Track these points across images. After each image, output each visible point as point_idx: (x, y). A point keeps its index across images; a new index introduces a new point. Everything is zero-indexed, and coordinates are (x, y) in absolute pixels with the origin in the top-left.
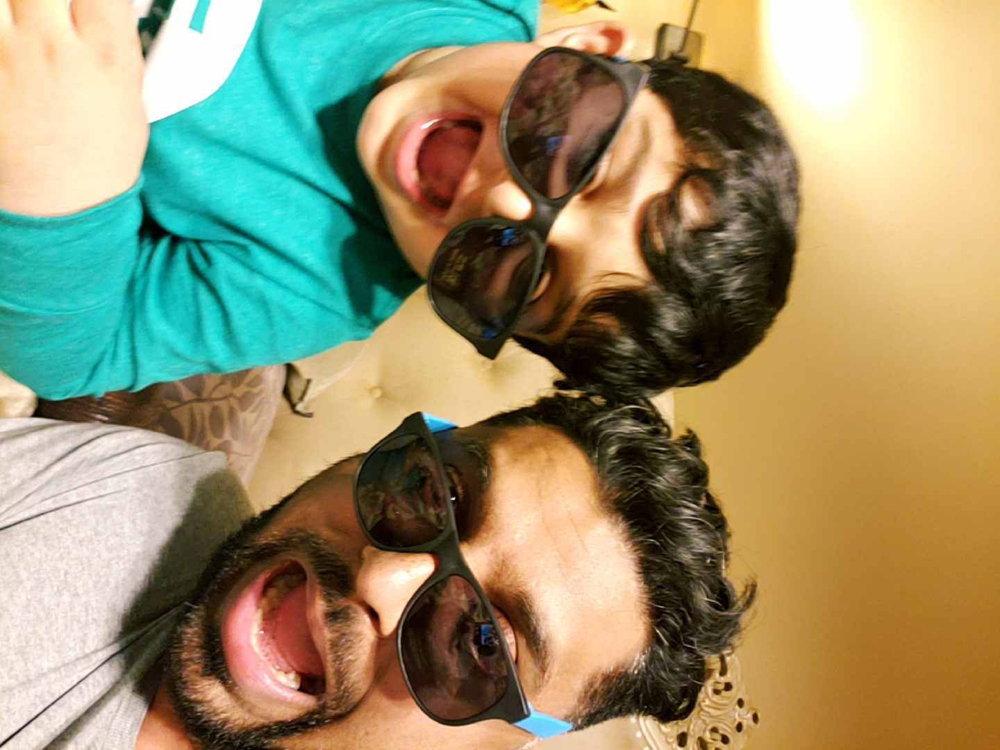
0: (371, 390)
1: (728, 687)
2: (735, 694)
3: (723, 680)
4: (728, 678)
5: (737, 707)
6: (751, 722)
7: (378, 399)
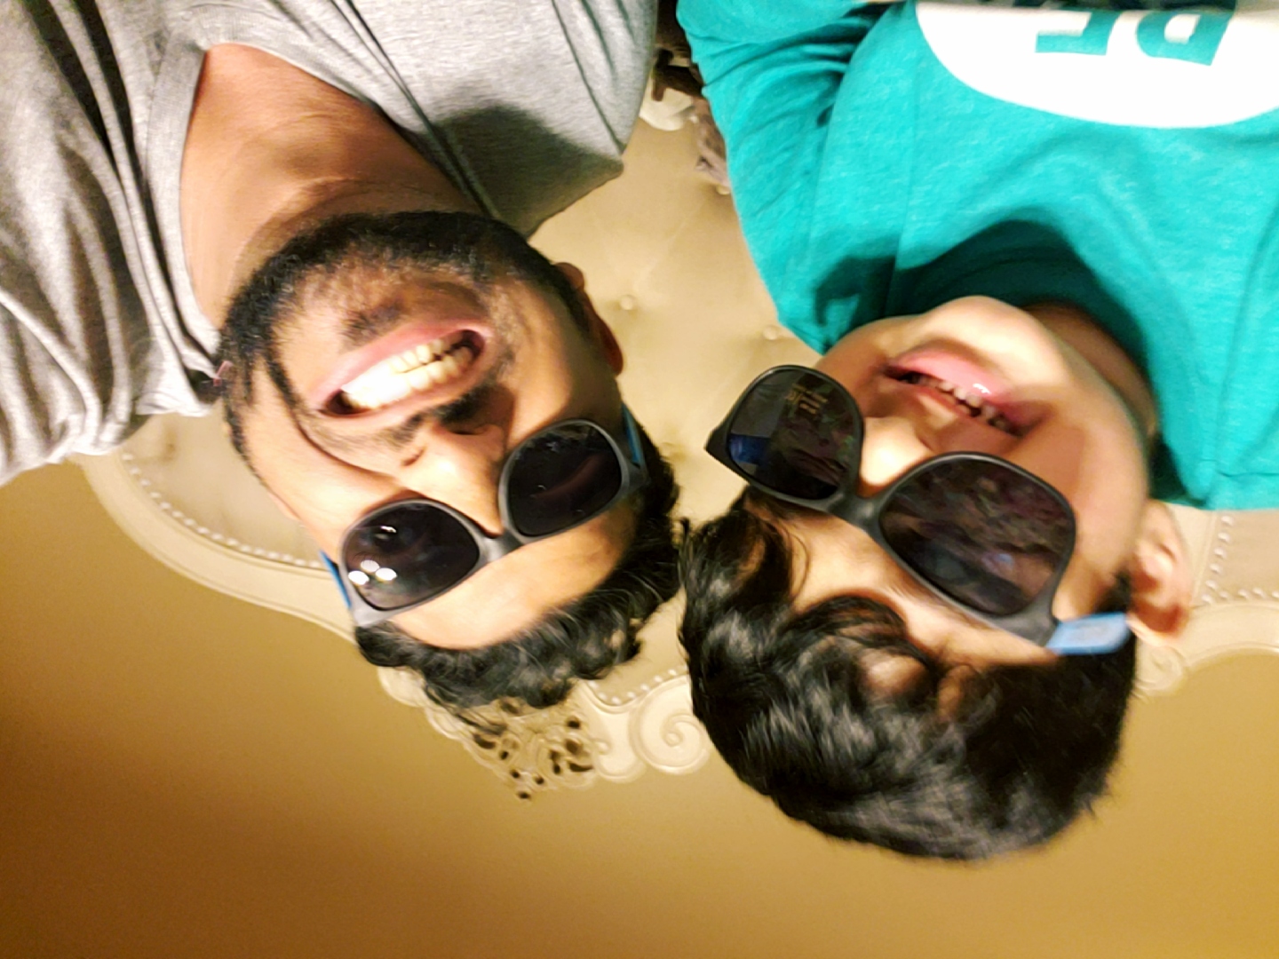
1: (557, 770)
2: (549, 775)
3: (563, 765)
4: (567, 771)
5: (536, 775)
6: (520, 790)
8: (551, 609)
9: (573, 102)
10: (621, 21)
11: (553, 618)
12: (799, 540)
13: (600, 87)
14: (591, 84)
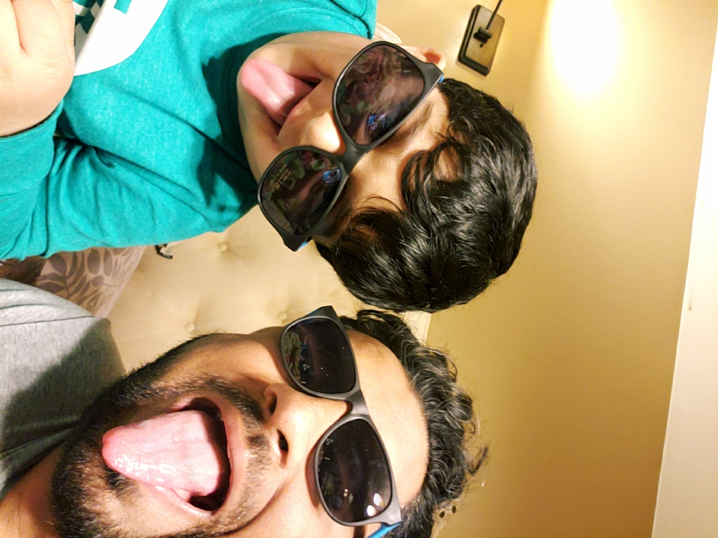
0: (220, 245)
6: (451, 512)
7: (223, 252)
8: (411, 386)
9: (63, 332)
10: (14, 292)
11: (417, 386)
12: (364, 202)
13: (56, 314)
14: (53, 319)
